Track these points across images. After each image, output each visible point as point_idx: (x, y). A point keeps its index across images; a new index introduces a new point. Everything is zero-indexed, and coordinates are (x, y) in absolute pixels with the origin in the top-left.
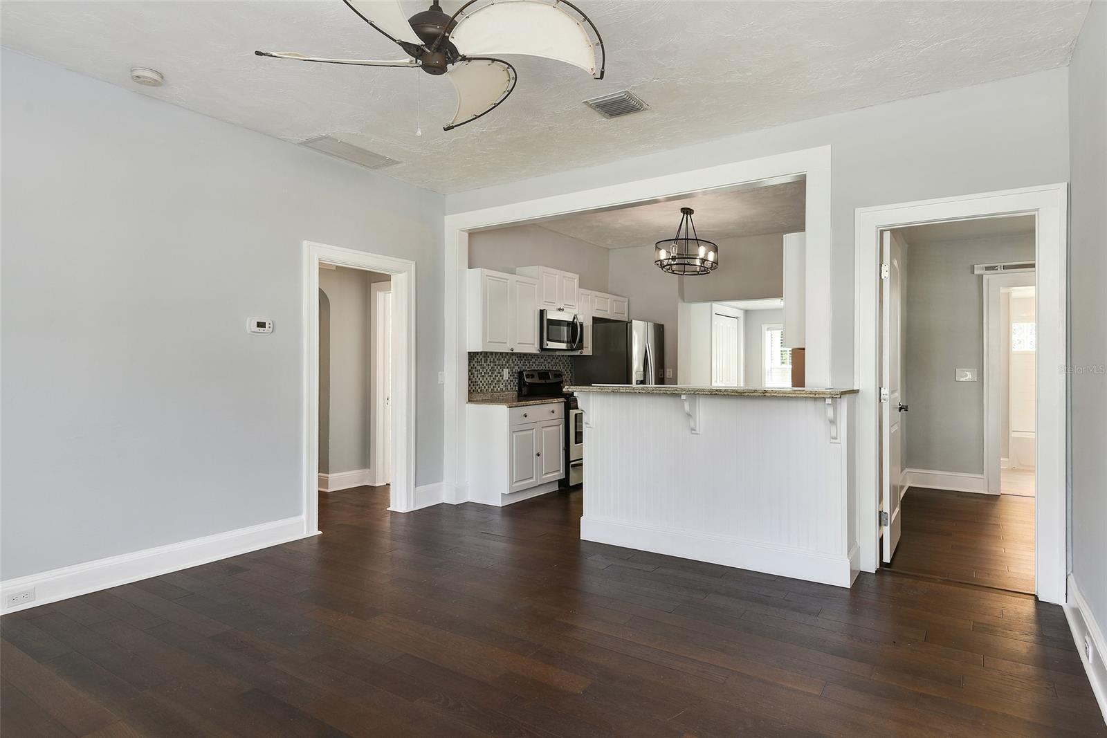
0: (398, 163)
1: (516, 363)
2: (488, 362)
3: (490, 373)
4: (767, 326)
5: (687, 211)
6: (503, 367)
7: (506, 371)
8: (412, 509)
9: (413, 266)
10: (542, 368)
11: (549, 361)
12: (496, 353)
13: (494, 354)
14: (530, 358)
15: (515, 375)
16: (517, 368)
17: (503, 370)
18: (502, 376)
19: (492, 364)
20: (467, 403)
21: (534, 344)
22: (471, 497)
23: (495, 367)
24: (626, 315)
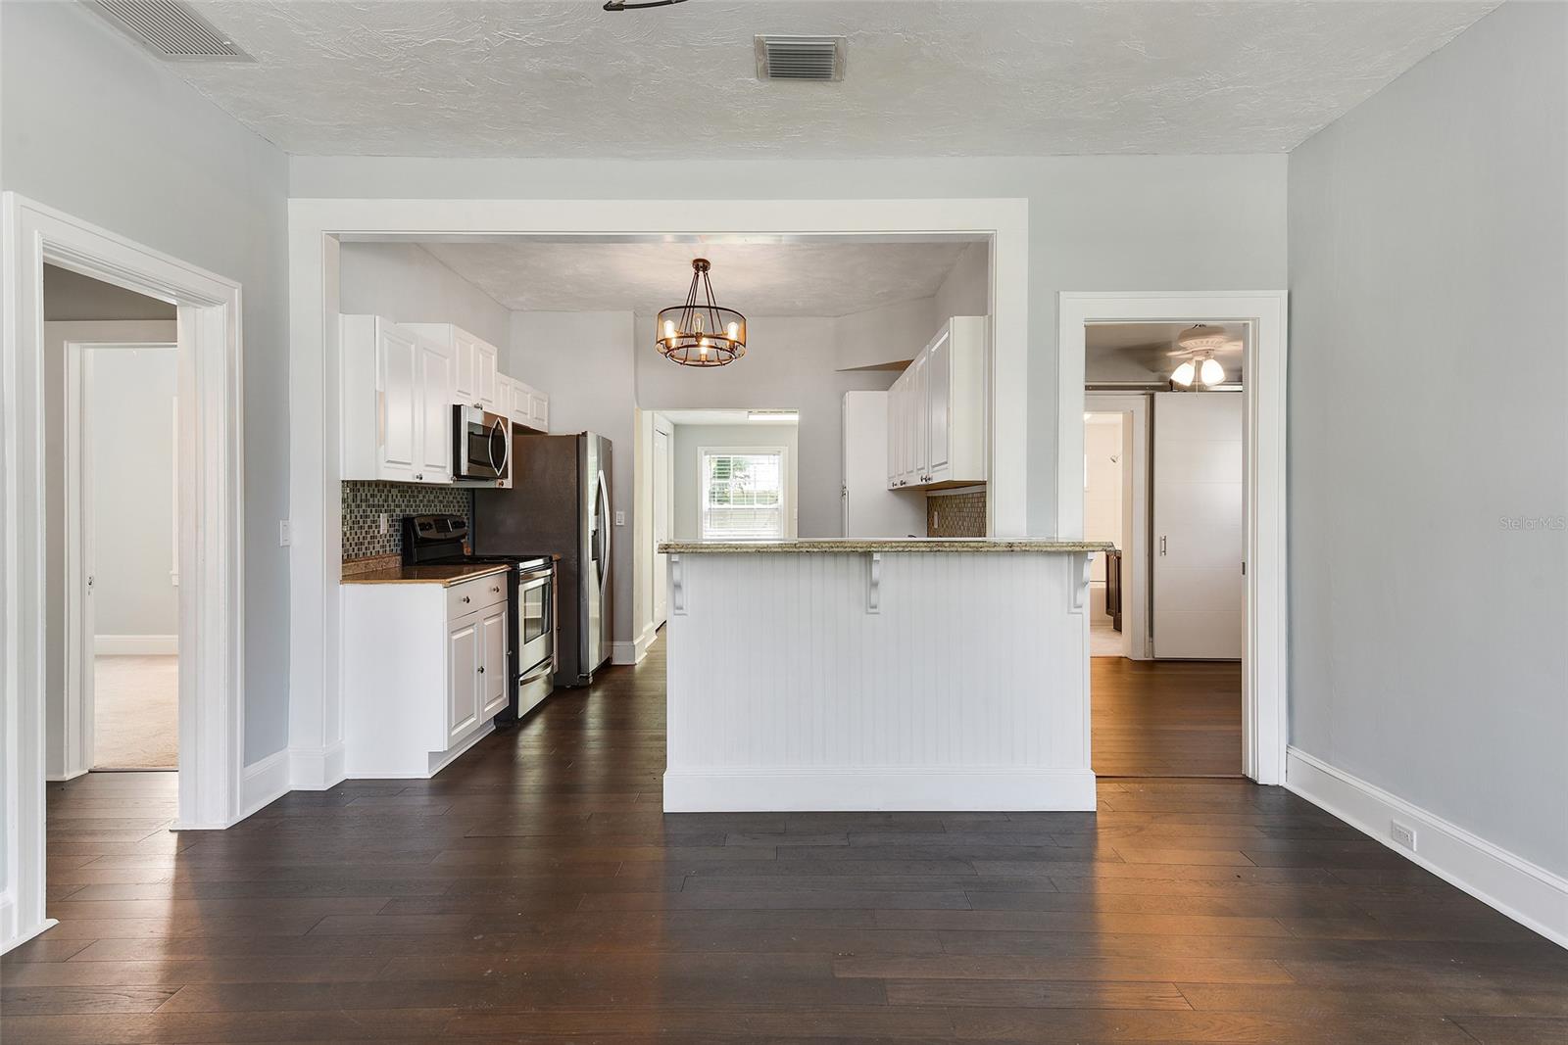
0: (250, 59)
1: (397, 502)
2: (358, 502)
3: (361, 521)
4: (706, 448)
5: (701, 265)
6: (379, 509)
7: (383, 520)
8: (239, 817)
9: (237, 294)
10: (433, 511)
11: (441, 498)
12: (370, 483)
13: (366, 485)
14: (416, 494)
15: (397, 524)
16: (398, 510)
17: (379, 517)
18: (378, 527)
19: (364, 504)
20: (342, 582)
21: (445, 467)
22: (354, 768)
23: (369, 510)
24: (546, 423)
